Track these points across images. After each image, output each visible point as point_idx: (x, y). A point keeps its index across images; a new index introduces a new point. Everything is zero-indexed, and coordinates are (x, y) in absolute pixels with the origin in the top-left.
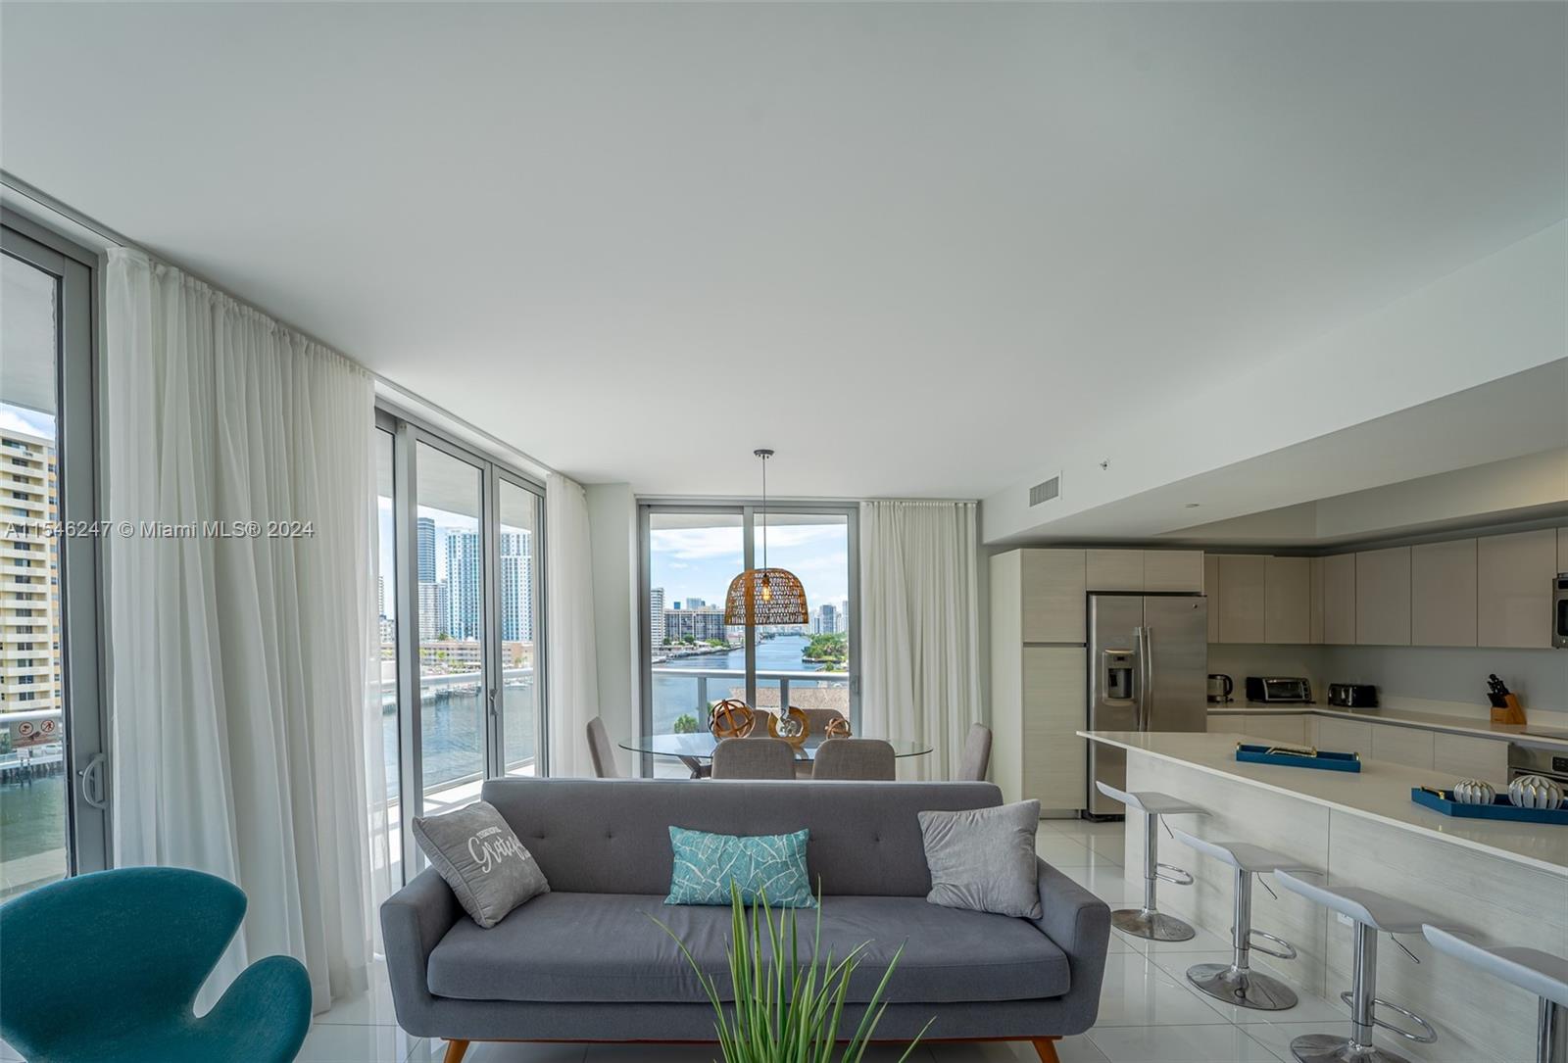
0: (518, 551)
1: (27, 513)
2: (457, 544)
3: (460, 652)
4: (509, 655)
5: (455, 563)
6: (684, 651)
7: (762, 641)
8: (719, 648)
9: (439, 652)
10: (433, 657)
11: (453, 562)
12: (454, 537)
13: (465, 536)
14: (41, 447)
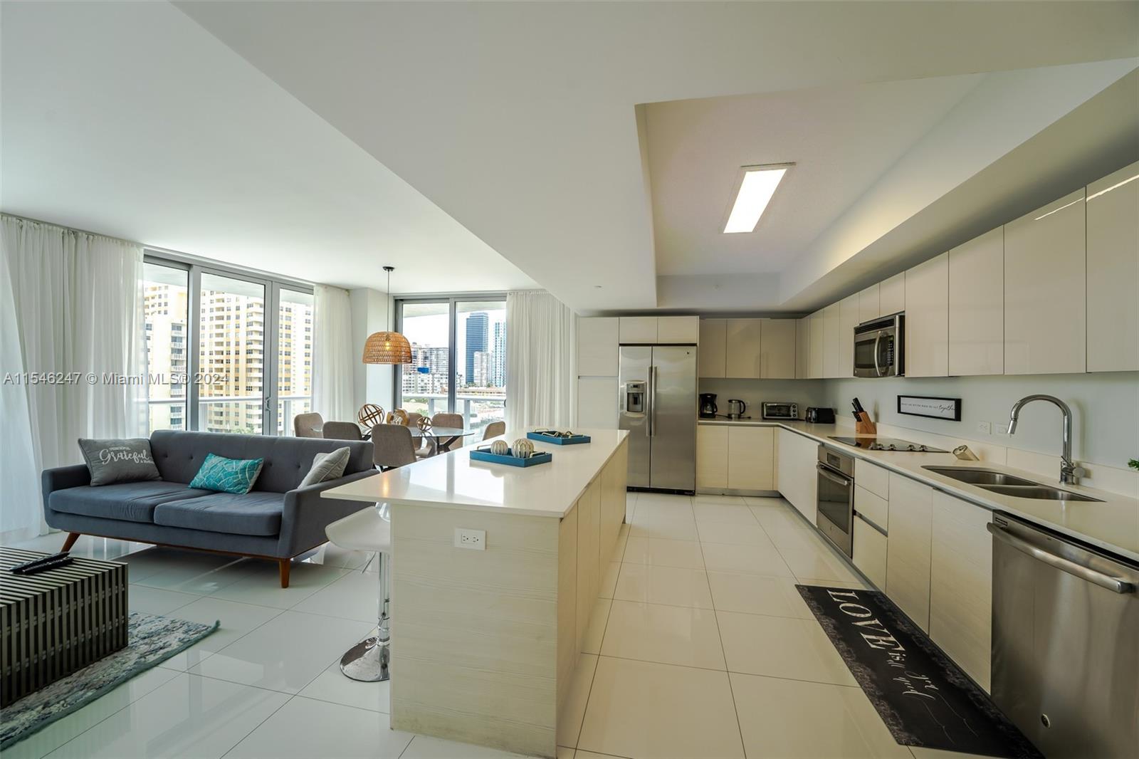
5: (499, 340)
12: (499, 324)
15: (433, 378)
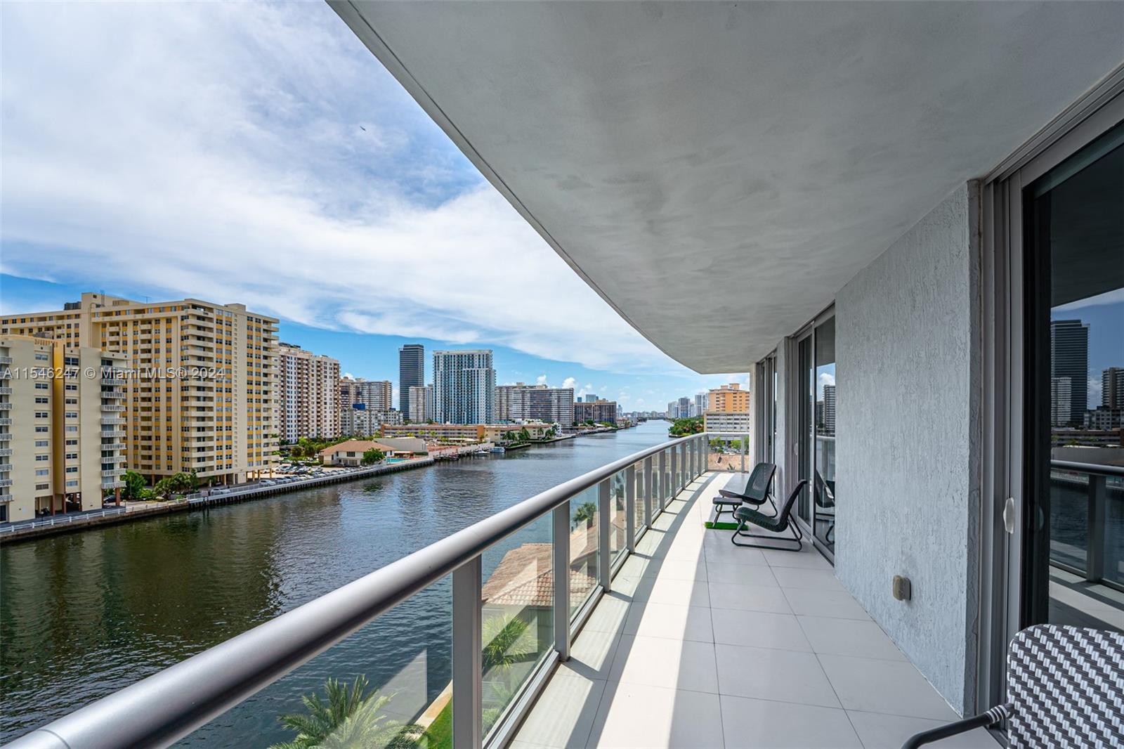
0: (479, 365)
1: (204, 348)
2: (440, 362)
3: (444, 431)
4: (476, 434)
5: (438, 373)
6: (587, 431)
7: (639, 423)
8: (610, 428)
9: (432, 432)
10: (427, 435)
11: (437, 373)
12: (438, 357)
13: (445, 356)
14: (212, 309)
15: (370, 415)
